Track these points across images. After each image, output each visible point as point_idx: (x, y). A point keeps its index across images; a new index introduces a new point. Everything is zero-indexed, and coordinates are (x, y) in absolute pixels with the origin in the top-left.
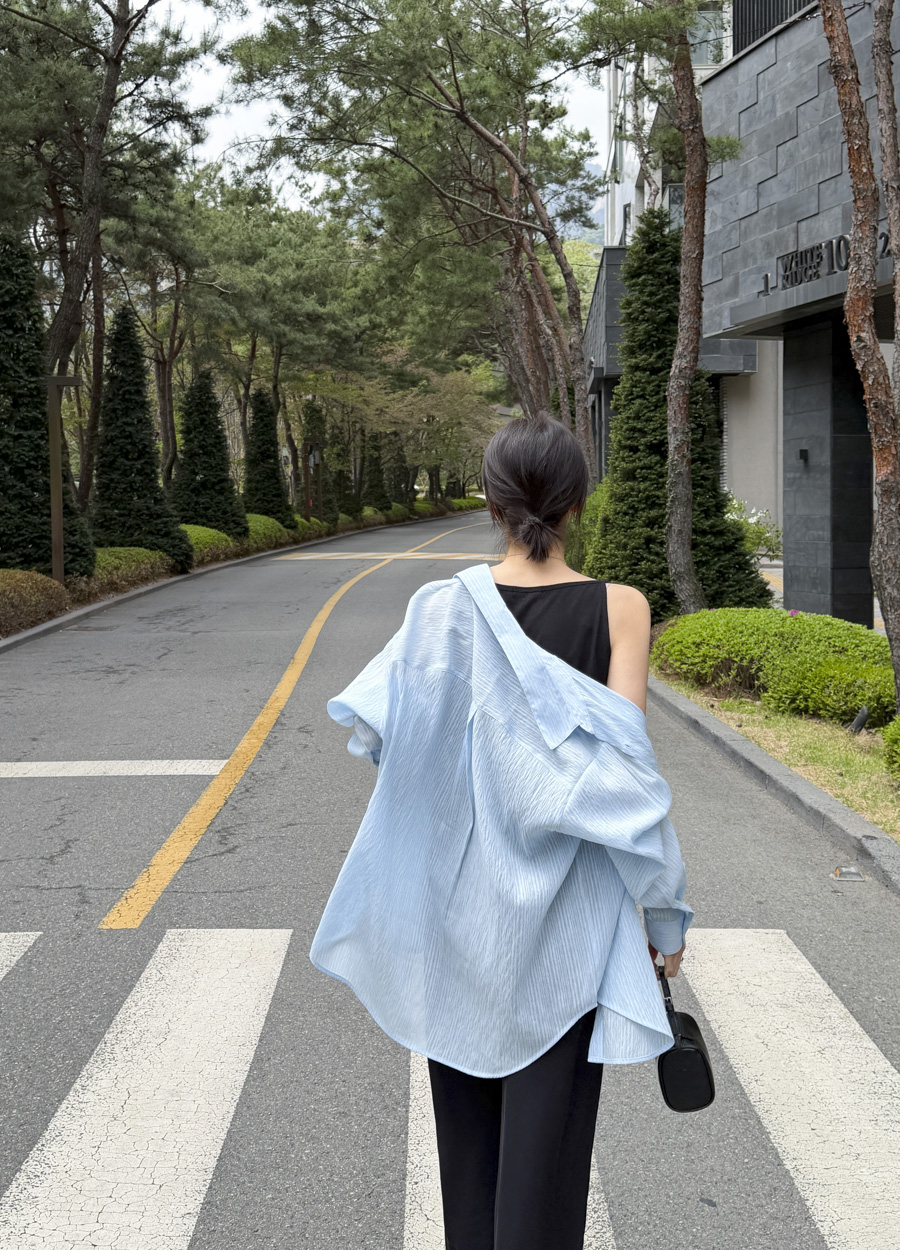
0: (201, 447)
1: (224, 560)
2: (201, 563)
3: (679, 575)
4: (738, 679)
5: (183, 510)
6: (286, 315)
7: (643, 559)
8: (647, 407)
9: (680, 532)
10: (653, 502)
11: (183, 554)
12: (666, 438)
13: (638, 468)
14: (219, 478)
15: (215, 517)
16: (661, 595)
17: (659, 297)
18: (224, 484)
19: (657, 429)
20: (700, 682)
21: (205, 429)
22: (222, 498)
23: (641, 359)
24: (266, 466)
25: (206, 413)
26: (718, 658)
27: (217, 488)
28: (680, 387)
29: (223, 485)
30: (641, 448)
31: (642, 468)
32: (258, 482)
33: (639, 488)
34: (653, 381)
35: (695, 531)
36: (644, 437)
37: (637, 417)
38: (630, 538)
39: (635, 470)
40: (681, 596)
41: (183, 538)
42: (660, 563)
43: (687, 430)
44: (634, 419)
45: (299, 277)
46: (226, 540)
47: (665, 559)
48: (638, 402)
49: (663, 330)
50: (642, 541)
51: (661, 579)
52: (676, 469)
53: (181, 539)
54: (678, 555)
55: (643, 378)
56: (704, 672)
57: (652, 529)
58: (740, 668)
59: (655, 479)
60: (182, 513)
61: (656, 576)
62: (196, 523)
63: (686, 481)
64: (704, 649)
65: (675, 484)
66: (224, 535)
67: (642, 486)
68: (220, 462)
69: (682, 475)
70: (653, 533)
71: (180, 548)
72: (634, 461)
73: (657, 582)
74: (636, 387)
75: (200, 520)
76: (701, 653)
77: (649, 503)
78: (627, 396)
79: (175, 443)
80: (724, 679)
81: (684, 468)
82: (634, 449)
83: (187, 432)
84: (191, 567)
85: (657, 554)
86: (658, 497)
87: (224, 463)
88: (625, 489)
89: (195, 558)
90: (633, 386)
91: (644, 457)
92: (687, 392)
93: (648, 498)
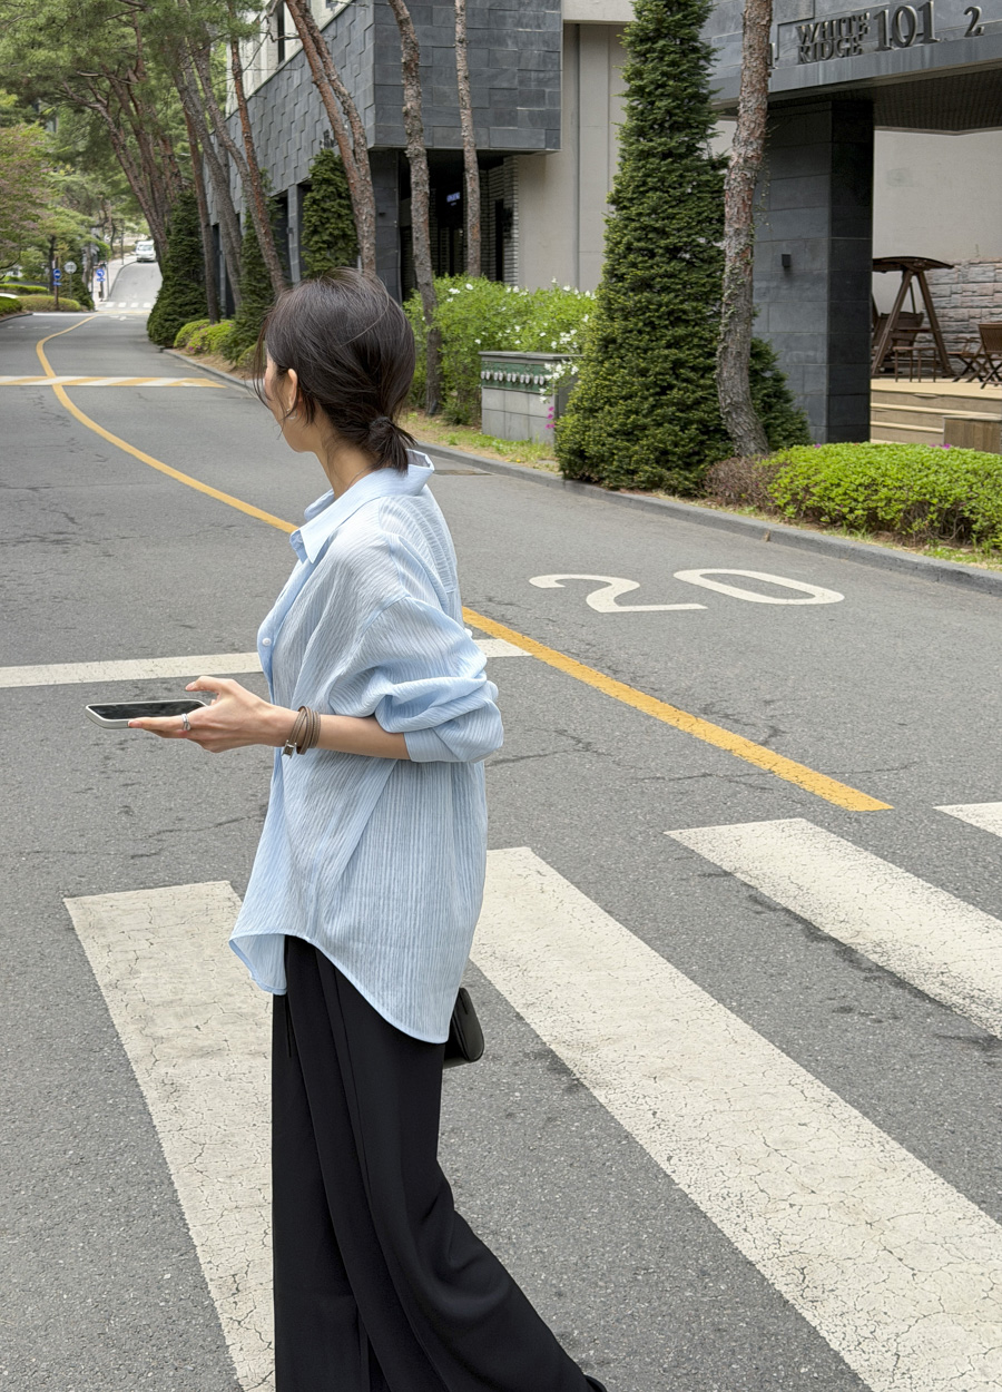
3: (735, 406)
48: (654, 196)
52: (738, 279)
54: (733, 382)
63: (748, 293)
65: (736, 297)
69: (744, 286)
70: (681, 355)
78: (638, 187)
81: (747, 277)
88: (640, 302)
90: (648, 176)
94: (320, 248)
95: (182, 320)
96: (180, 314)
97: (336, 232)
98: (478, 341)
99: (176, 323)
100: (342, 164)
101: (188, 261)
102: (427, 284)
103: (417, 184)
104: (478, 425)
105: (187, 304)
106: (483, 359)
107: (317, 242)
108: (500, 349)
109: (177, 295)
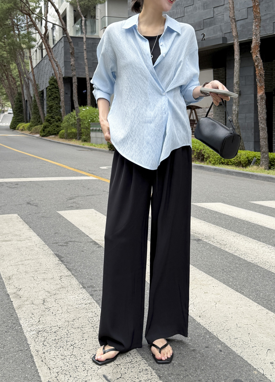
94: (51, 100)
95: (18, 123)
96: (18, 122)
97: (55, 96)
98: (90, 120)
99: (17, 124)
100: (56, 80)
101: (19, 108)
102: (77, 107)
103: (74, 82)
104: (90, 141)
105: (19, 119)
106: (91, 125)
107: (50, 99)
108: (95, 122)
109: (17, 117)
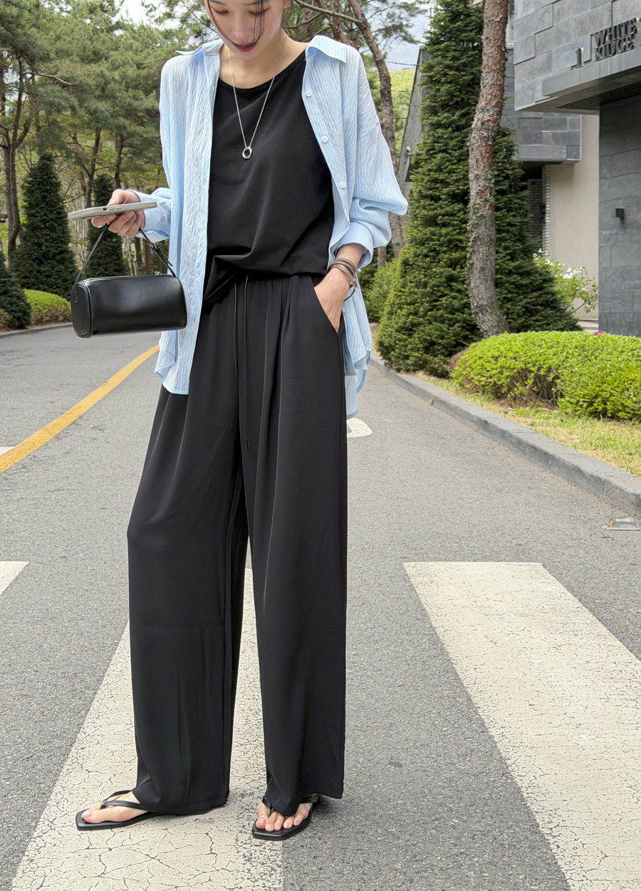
0: (44, 222)
1: (63, 321)
2: (40, 321)
3: (481, 309)
4: (535, 389)
5: (25, 277)
6: (127, 110)
7: (445, 295)
8: (449, 161)
9: (483, 269)
10: (455, 245)
11: (20, 311)
12: (469, 188)
13: (440, 214)
14: (59, 249)
15: (56, 284)
16: (463, 327)
17: (462, 61)
18: (64, 255)
19: (460, 180)
20: (498, 393)
21: (47, 205)
22: (62, 267)
23: (444, 116)
24: (107, 244)
25: (47, 191)
26: (513, 369)
27: (58, 258)
28: (483, 138)
29: (65, 257)
30: (443, 197)
31: (444, 215)
32: (100, 258)
33: (440, 233)
34: (456, 137)
35: (497, 271)
36: (446, 187)
37: (439, 170)
38: (431, 277)
39: (436, 216)
40: (484, 327)
41: (21, 298)
42: (462, 299)
43: (490, 177)
44: (436, 171)
45: (138, 76)
46: (66, 304)
47: (467, 295)
49: (468, 91)
50: (444, 280)
51: (463, 313)
52: (478, 212)
53: (18, 298)
54: (480, 290)
55: (445, 134)
56: (499, 383)
57: (454, 270)
58: (537, 377)
59: (457, 225)
60: (24, 281)
61: (458, 310)
62: (38, 289)
63: (489, 223)
64: (501, 360)
65: (476, 226)
66: (64, 300)
67: (444, 231)
68: (61, 235)
69: (484, 217)
70: (455, 272)
71: (18, 306)
72: (436, 209)
73: (459, 316)
74: (438, 142)
75: (41, 286)
76: (499, 365)
77: (451, 246)
79: (18, 218)
80: (519, 389)
81: (486, 211)
82: (436, 199)
83: (30, 207)
84: (29, 324)
85: (459, 291)
86: (461, 241)
87: (64, 237)
88: (426, 235)
89: (33, 317)
90: (436, 142)
91: (446, 205)
92: (490, 143)
93: (450, 241)
